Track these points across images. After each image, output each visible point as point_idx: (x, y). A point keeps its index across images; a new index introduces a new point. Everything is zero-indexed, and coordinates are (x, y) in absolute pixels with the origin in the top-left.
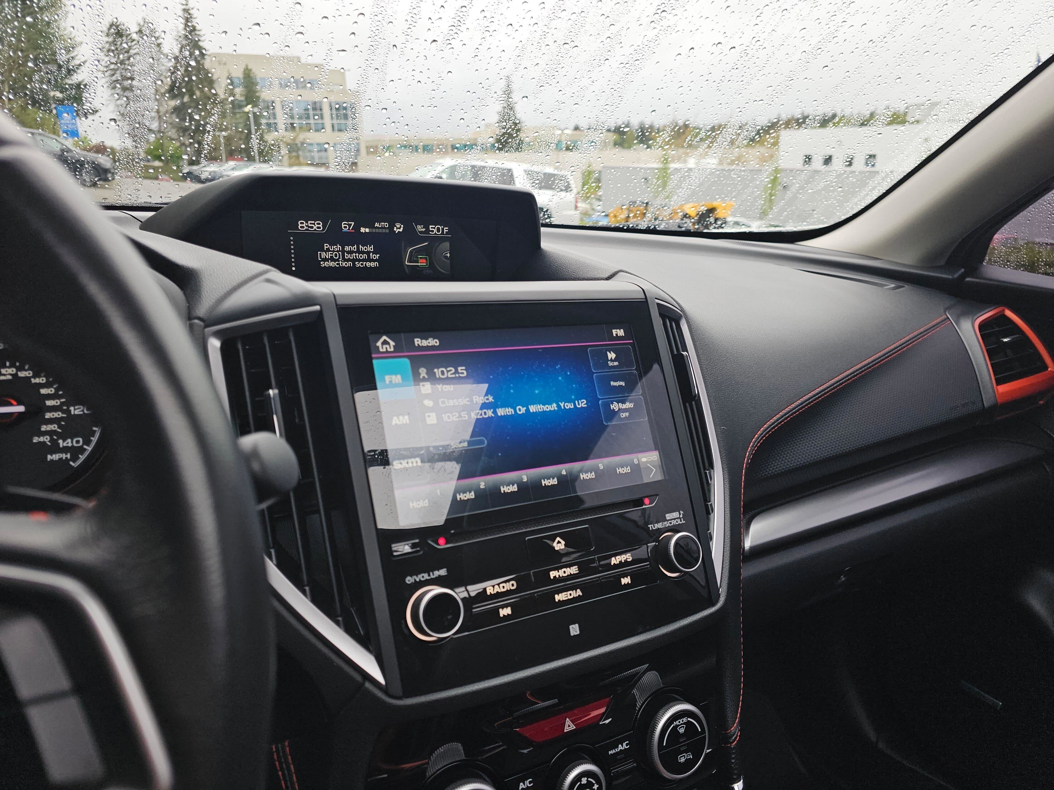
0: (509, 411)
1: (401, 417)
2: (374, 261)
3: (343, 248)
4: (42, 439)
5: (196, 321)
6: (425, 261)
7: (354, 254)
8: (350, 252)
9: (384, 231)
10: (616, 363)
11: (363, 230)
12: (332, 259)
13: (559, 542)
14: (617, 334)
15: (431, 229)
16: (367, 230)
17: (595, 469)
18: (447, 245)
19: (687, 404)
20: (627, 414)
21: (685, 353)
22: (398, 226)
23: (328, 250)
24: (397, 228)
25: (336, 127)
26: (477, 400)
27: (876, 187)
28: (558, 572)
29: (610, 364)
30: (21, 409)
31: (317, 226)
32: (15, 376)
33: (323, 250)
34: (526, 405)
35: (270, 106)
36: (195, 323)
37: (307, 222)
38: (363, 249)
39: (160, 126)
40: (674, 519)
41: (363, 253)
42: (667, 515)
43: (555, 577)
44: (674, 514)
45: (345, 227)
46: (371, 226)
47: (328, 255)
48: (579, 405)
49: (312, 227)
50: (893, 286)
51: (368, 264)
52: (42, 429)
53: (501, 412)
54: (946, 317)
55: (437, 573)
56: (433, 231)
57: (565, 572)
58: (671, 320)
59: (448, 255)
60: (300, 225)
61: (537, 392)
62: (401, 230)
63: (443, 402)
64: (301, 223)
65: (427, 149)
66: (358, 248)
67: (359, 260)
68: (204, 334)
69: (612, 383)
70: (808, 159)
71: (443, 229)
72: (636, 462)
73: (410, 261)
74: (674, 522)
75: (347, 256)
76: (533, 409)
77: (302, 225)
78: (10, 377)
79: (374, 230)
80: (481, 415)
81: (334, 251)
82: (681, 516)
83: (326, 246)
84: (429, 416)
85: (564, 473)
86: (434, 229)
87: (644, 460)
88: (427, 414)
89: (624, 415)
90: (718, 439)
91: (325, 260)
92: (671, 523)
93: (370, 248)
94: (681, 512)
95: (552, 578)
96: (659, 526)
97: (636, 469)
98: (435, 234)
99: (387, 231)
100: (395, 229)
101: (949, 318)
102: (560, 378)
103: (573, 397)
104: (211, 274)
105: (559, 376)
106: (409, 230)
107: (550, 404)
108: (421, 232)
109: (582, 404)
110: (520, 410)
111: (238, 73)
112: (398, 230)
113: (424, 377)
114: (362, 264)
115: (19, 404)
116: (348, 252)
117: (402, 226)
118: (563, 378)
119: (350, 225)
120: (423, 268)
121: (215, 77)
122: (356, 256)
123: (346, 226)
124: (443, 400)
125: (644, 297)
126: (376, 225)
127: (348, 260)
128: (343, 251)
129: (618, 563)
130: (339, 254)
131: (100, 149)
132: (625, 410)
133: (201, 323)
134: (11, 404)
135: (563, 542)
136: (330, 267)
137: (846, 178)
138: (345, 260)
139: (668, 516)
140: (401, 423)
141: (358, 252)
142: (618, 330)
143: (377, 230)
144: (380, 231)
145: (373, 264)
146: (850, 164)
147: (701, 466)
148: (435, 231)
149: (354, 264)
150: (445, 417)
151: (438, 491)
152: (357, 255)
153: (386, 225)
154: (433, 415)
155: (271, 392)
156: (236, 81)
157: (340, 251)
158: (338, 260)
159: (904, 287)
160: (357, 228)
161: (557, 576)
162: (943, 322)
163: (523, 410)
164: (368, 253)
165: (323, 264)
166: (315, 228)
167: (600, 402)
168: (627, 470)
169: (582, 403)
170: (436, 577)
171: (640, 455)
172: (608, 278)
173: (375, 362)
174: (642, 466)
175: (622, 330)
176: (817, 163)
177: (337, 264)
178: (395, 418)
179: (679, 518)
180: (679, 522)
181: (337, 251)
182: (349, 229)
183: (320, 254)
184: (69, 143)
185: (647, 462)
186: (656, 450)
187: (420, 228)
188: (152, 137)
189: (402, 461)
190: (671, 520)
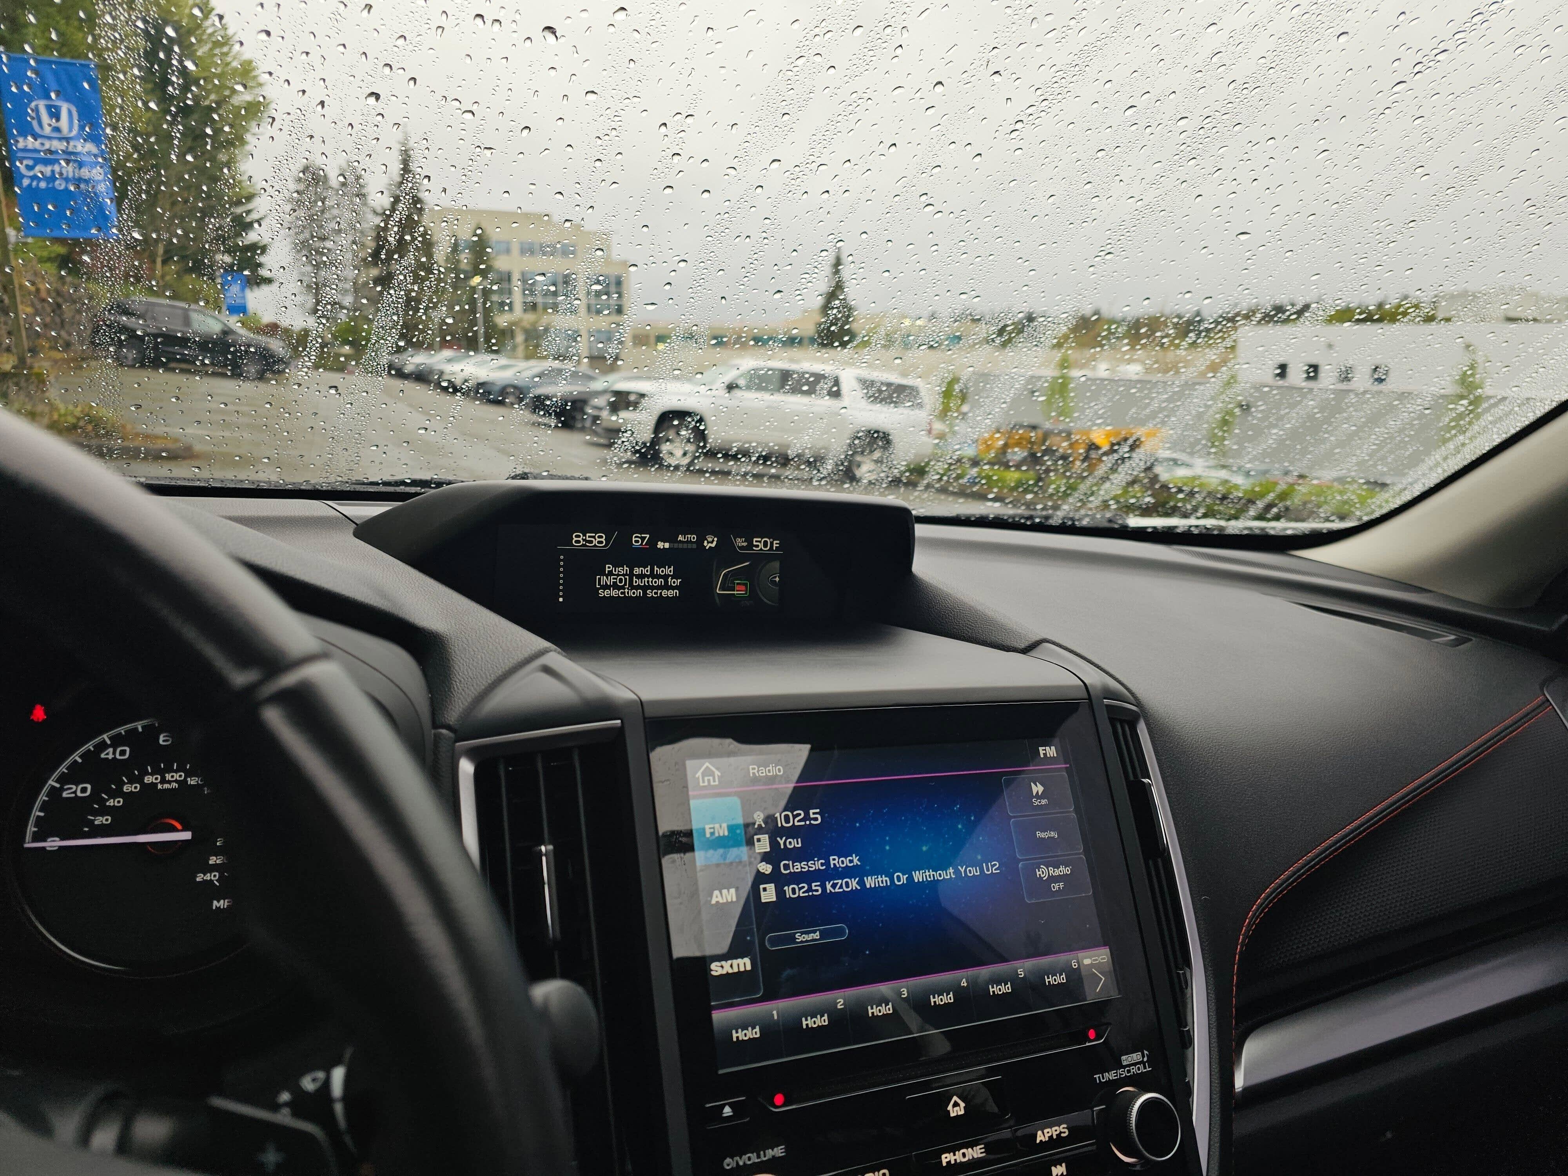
0: (882, 880)
1: (725, 891)
2: (673, 588)
3: (632, 570)
4: (208, 877)
5: (444, 731)
6: (743, 588)
7: (646, 579)
8: (641, 576)
9: (690, 546)
10: (1044, 802)
11: (660, 545)
12: (615, 586)
13: (956, 1104)
14: (1045, 754)
15: (755, 543)
16: (667, 545)
17: (1013, 979)
18: (776, 565)
19: (1151, 862)
20: (1061, 885)
21: (1146, 781)
22: (710, 540)
23: (610, 573)
24: (708, 542)
25: (593, 309)
26: (836, 862)
27: (1419, 479)
28: (954, 1155)
29: (1036, 803)
30: (187, 835)
31: (598, 540)
32: (182, 783)
33: (603, 573)
34: (908, 871)
35: (506, 278)
36: (441, 734)
37: (584, 535)
38: (660, 571)
39: (355, 302)
40: (1135, 1064)
41: (658, 577)
42: (1123, 1058)
43: (949, 1163)
44: (1134, 1055)
45: (637, 542)
46: (672, 540)
47: (610, 581)
48: (988, 870)
49: (591, 542)
50: (1452, 637)
51: (665, 593)
52: (211, 862)
53: (870, 882)
54: (1544, 699)
55: (770, 1153)
56: (757, 546)
57: (964, 1155)
58: (1122, 722)
59: (777, 579)
60: (575, 539)
61: (924, 848)
62: (713, 545)
63: (786, 867)
64: (576, 536)
65: (719, 340)
66: (652, 570)
67: (652, 588)
68: (453, 750)
69: (1039, 834)
70: (1283, 370)
71: (772, 543)
72: (1075, 965)
73: (722, 589)
74: (1134, 1070)
75: (636, 582)
76: (918, 876)
77: (578, 539)
78: (175, 785)
79: (676, 545)
80: (841, 887)
81: (618, 575)
82: (1145, 1059)
83: (608, 568)
84: (765, 889)
85: (964, 983)
86: (759, 543)
87: (1087, 962)
88: (762, 887)
89: (1056, 887)
90: (1196, 917)
91: (606, 587)
92: (1129, 1071)
93: (669, 571)
94: (1146, 1052)
95: (944, 1164)
96: (1111, 1076)
97: (1075, 977)
98: (761, 549)
99: (694, 546)
100: (705, 543)
101: (1548, 700)
102: (960, 826)
103: (979, 857)
104: (465, 649)
105: (958, 823)
106: (724, 544)
107: (945, 869)
108: (742, 548)
109: (993, 868)
110: (899, 879)
111: (466, 234)
112: (710, 545)
113: (760, 826)
114: (656, 593)
115: (184, 829)
116: (638, 577)
117: (716, 539)
118: (963, 826)
119: (643, 539)
120: (740, 598)
121: (435, 238)
122: (648, 582)
123: (637, 540)
124: (787, 862)
125: (1085, 695)
126: (680, 538)
127: (638, 587)
128: (631, 575)
129: (1047, 1139)
130: (626, 579)
131: (273, 329)
132: (1056, 879)
133: (451, 735)
134: (173, 829)
135: (962, 1105)
136: (612, 598)
137: (1371, 465)
138: (632, 587)
139: (1126, 1060)
140: (725, 901)
141: (653, 575)
142: (1048, 748)
143: (681, 546)
144: (685, 546)
145: (671, 593)
146: (1347, 379)
147: (1172, 965)
148: (761, 546)
149: (645, 593)
150: (788, 890)
151: (775, 1013)
152: (650, 579)
153: (693, 538)
154: (771, 887)
155: (543, 848)
156: (462, 244)
157: (626, 574)
158: (623, 587)
159: (1471, 640)
160: (652, 543)
161: (953, 1162)
162: (1541, 709)
163: (904, 879)
164: (665, 577)
165: (602, 593)
166: (595, 542)
167: (1020, 865)
168: (1061, 979)
169: (993, 866)
170: (769, 1160)
171: (1081, 954)
172: (1025, 651)
173: (692, 803)
174: (1083, 973)
175: (1053, 748)
176: (1296, 376)
177: (622, 593)
178: (716, 893)
179: (1142, 1062)
180: (1142, 1070)
181: (623, 575)
182: (641, 544)
183: (600, 579)
184: (234, 322)
185: (1091, 966)
186: (1105, 945)
187: (740, 542)
188: (343, 316)
189: (723, 963)
190: (1129, 1066)
